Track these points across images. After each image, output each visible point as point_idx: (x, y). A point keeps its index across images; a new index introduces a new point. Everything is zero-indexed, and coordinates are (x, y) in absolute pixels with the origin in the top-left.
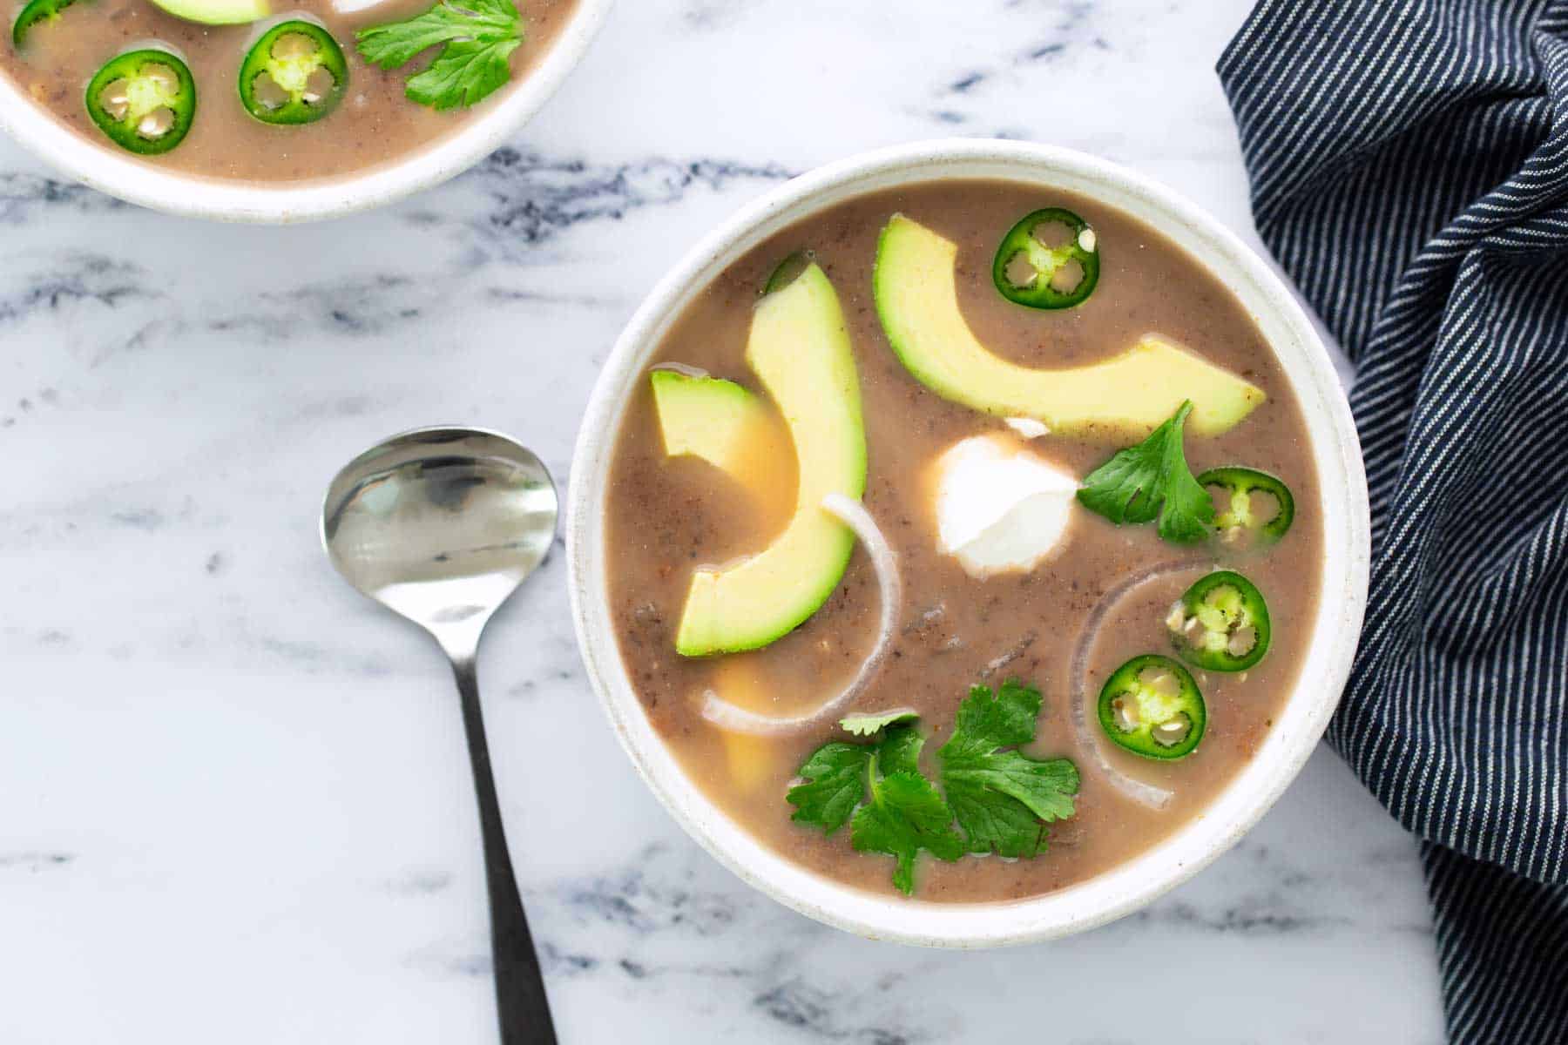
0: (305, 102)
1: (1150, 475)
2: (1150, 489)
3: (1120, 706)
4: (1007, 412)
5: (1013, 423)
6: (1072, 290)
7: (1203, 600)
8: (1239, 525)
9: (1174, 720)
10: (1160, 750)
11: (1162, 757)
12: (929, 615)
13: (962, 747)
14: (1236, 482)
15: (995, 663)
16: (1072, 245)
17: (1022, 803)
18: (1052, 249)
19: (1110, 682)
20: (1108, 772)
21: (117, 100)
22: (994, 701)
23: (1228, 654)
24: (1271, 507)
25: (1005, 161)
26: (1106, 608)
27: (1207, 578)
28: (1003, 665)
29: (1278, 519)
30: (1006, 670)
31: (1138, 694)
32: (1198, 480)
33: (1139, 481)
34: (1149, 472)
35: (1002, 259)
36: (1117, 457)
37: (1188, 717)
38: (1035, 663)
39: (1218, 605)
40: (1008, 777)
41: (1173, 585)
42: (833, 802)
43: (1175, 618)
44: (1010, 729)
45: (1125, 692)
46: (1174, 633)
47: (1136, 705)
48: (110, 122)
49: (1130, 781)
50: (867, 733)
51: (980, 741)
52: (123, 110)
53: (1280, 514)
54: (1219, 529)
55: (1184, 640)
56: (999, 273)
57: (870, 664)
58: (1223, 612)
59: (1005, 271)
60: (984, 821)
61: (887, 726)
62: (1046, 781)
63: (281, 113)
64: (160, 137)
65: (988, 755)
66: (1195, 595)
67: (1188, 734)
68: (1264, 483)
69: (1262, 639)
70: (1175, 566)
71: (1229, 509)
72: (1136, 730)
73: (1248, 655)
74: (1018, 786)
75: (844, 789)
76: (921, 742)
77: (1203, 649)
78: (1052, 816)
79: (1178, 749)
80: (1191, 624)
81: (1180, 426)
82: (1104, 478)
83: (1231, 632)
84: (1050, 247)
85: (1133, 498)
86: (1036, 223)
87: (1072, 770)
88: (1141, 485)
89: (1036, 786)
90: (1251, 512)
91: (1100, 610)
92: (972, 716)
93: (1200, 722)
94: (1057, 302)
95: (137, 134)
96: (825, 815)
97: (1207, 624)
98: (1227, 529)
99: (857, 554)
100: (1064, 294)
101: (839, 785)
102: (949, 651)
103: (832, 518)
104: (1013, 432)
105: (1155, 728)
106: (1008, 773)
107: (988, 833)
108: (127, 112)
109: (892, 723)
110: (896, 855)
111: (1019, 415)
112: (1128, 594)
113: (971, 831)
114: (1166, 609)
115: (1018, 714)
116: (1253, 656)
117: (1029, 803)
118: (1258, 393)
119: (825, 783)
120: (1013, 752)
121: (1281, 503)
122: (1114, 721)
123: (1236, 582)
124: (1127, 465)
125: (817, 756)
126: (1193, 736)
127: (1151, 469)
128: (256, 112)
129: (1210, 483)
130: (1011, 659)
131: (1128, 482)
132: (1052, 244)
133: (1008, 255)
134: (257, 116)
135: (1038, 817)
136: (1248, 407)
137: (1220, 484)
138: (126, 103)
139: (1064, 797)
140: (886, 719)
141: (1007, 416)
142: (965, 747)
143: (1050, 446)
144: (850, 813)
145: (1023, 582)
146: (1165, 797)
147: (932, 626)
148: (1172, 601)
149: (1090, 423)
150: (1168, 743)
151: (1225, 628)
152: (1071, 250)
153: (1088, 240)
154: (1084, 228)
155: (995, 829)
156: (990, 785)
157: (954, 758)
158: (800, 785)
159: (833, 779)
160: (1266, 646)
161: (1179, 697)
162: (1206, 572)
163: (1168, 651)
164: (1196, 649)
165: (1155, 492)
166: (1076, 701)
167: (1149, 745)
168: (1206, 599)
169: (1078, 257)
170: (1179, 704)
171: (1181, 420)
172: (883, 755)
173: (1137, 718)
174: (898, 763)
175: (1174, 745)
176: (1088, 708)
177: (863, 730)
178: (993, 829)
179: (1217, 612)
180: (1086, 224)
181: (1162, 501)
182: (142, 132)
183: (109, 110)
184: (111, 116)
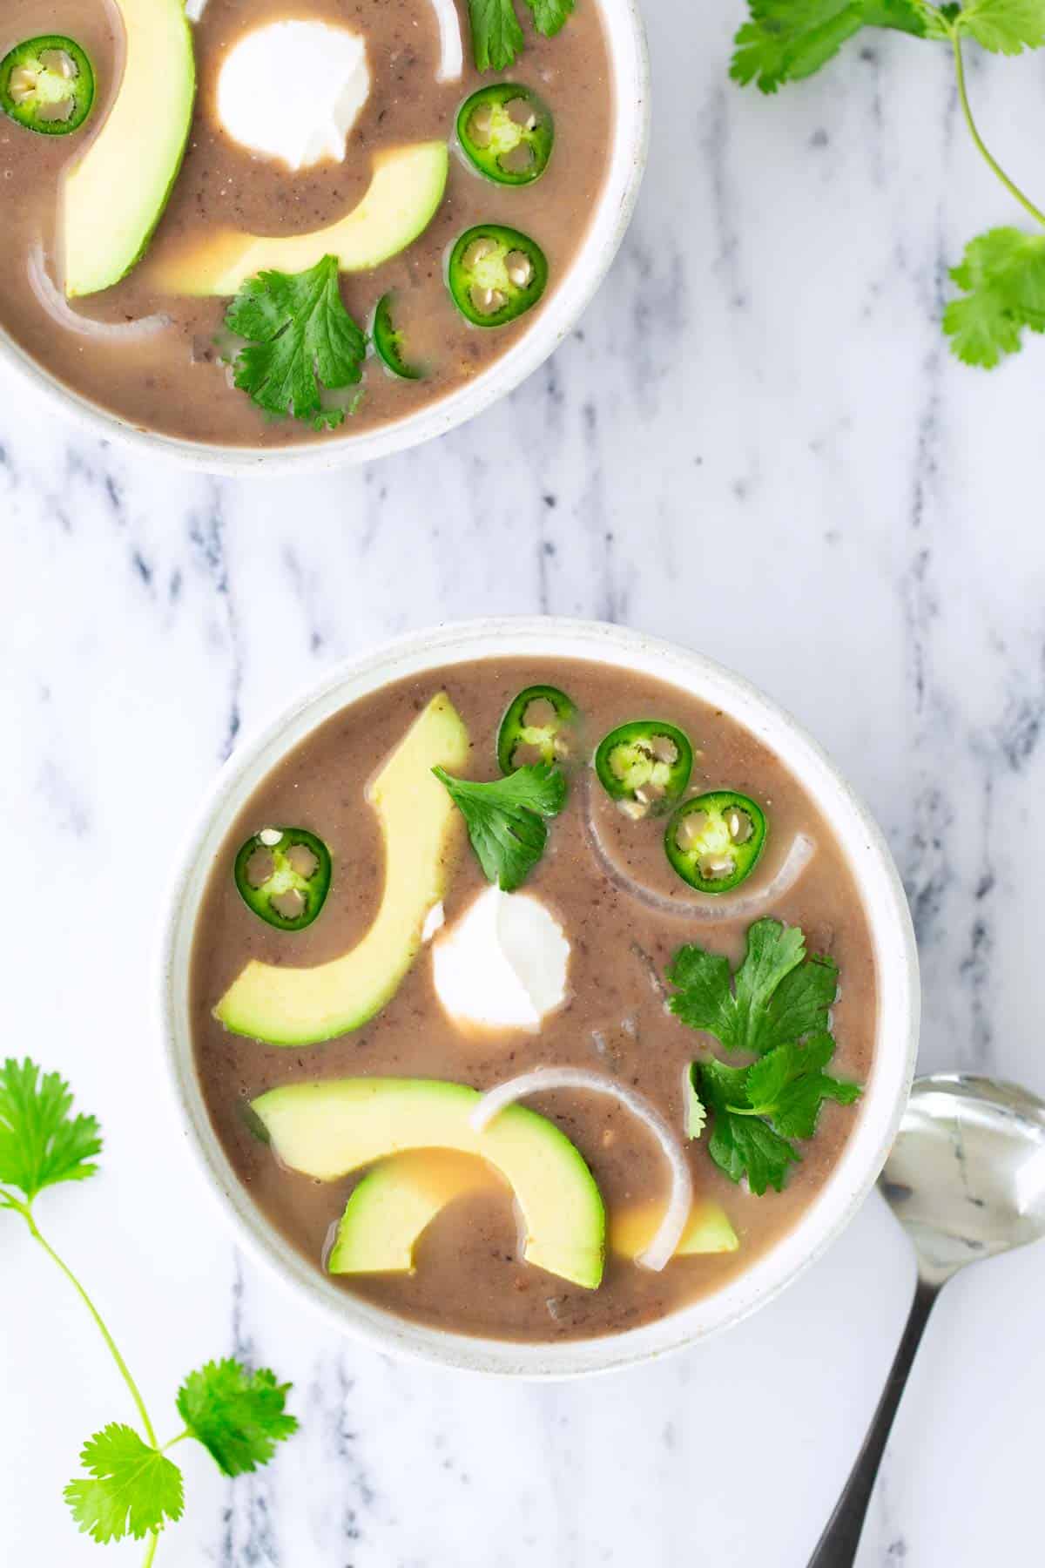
0: (534, 129)
1: (497, 816)
2: (510, 818)
3: (709, 872)
4: (416, 938)
5: (427, 934)
6: (315, 858)
7: (620, 782)
8: (553, 740)
9: (729, 822)
10: (756, 840)
11: (762, 838)
12: (601, 1047)
13: (725, 1028)
14: (512, 737)
15: (655, 985)
16: (273, 851)
17: (785, 977)
18: (273, 872)
19: (685, 877)
20: (771, 892)
21: (488, 298)
22: (686, 994)
23: (675, 765)
24: (540, 706)
25: (180, 908)
26: (616, 875)
27: (600, 774)
28: (658, 979)
29: (553, 702)
30: (663, 976)
31: (700, 853)
32: (506, 774)
33: (501, 828)
34: (493, 816)
35: (276, 919)
36: (475, 845)
37: (727, 808)
38: (660, 948)
39: (626, 768)
40: (759, 988)
41: (603, 809)
42: (766, 1151)
43: (634, 811)
44: (714, 980)
45: (697, 866)
46: (647, 814)
47: (710, 857)
48: (507, 311)
49: (781, 874)
50: (704, 1115)
51: (722, 1009)
52: (500, 297)
53: (548, 700)
54: (554, 759)
55: (655, 804)
56: (288, 924)
57: (635, 1105)
58: (634, 764)
59: (287, 918)
60: (798, 1014)
61: (699, 1095)
62: (767, 951)
63: (539, 152)
64: (533, 268)
65: (736, 1004)
66: (614, 788)
67: (744, 811)
68: (518, 710)
69: (665, 730)
70: (585, 803)
71: (537, 746)
72: (733, 860)
73: (677, 746)
74: (769, 979)
75: (755, 1140)
76: (717, 1063)
77: (666, 787)
78: (800, 950)
79: (758, 821)
80: (641, 796)
81: (455, 782)
82: (492, 860)
83: (654, 759)
84: (271, 873)
85: (516, 835)
86: (247, 883)
87: (760, 926)
88: (505, 826)
89: (770, 961)
90: (542, 727)
91: (617, 880)
92: (698, 1014)
93: (734, 798)
94: (324, 873)
95: (524, 288)
96: (778, 1160)
97: (643, 781)
98: (556, 751)
99: (531, 1104)
100: (317, 866)
101: (751, 1145)
102: (637, 1030)
103: (493, 1123)
104: (437, 935)
105: (735, 841)
106: (755, 987)
107: (811, 1010)
108: (502, 293)
109: (697, 1091)
110: (822, 1098)
111: (421, 928)
112: (605, 851)
113: (807, 1026)
114: (625, 818)
115: (700, 972)
116: (680, 741)
117: (785, 970)
118: (438, 700)
119: (747, 1158)
120: (736, 980)
121: (538, 697)
122: (722, 879)
123: (607, 749)
124: (484, 835)
125: (721, 1164)
126: (746, 806)
127: (491, 813)
128: (534, 175)
129: (510, 762)
130: (654, 970)
131: (499, 837)
132: (269, 869)
133: (272, 914)
134: (537, 175)
135: (800, 963)
136: (449, 709)
137: (513, 751)
138: (493, 291)
139: (785, 935)
140: (691, 1096)
141: (420, 939)
142: (726, 1025)
143: (454, 905)
144: (778, 1137)
145: (583, 952)
146: (802, 841)
147: (612, 1045)
148: (616, 812)
149: (440, 862)
150: (750, 831)
151: (649, 764)
152: (278, 853)
153: (271, 837)
154: (258, 837)
155: (809, 1002)
156: (765, 1006)
157: (735, 1037)
158: (748, 1182)
159: (745, 1150)
160: (672, 728)
161: (708, 814)
162: (594, 776)
163: (664, 820)
164: (664, 795)
165: (514, 814)
166: (700, 913)
167: (749, 850)
168: (620, 778)
169: (285, 847)
170: (714, 816)
171: (451, 779)
172: (727, 1101)
173: (722, 857)
174: (735, 1087)
175: (753, 826)
176: (709, 903)
177: (701, 1119)
178: (807, 1007)
179: (634, 770)
180: (255, 835)
181: (523, 809)
182: (524, 284)
183: (496, 309)
184: (502, 308)
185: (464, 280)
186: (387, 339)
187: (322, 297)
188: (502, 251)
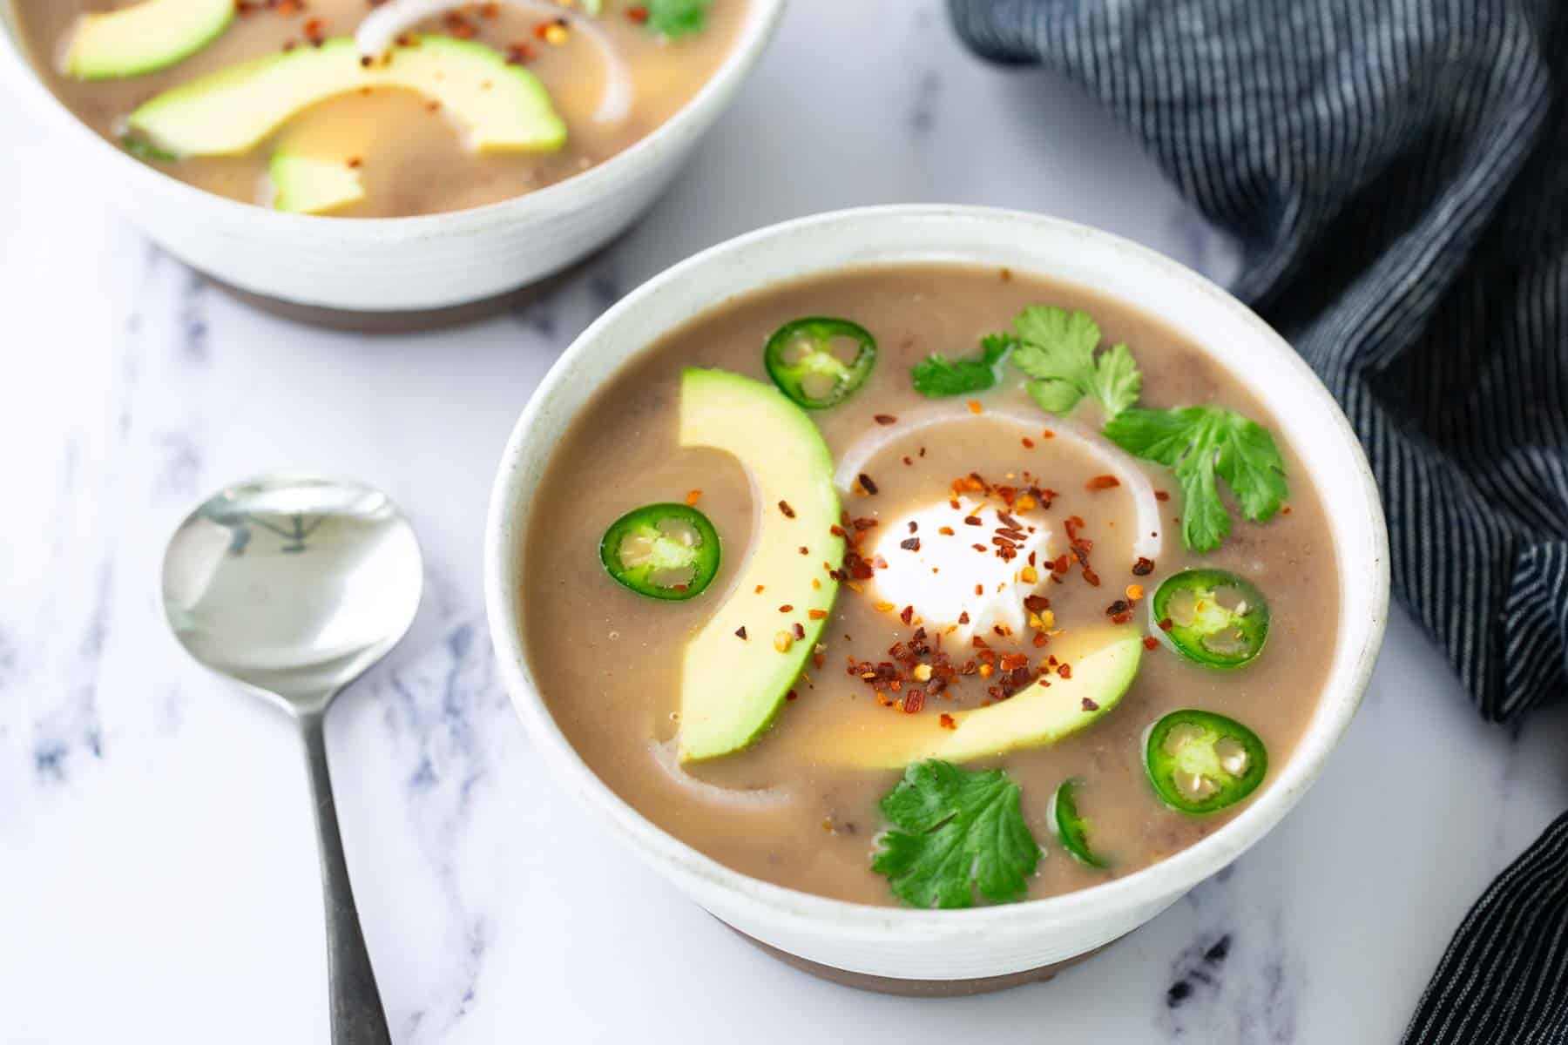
0: (1245, 615)
21: (1196, 784)
48: (1220, 799)
52: (1208, 783)
63: (1252, 637)
64: (1249, 756)
95: (1239, 777)
108: (1212, 780)
128: (1244, 657)
134: (1250, 658)
138: (1203, 777)
182: (1239, 772)
183: (1205, 796)
184: (1213, 796)
185: (1165, 765)
186: (1072, 825)
187: (1000, 798)
188: (1213, 736)
